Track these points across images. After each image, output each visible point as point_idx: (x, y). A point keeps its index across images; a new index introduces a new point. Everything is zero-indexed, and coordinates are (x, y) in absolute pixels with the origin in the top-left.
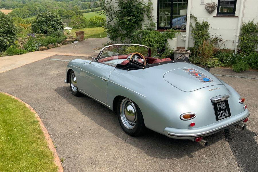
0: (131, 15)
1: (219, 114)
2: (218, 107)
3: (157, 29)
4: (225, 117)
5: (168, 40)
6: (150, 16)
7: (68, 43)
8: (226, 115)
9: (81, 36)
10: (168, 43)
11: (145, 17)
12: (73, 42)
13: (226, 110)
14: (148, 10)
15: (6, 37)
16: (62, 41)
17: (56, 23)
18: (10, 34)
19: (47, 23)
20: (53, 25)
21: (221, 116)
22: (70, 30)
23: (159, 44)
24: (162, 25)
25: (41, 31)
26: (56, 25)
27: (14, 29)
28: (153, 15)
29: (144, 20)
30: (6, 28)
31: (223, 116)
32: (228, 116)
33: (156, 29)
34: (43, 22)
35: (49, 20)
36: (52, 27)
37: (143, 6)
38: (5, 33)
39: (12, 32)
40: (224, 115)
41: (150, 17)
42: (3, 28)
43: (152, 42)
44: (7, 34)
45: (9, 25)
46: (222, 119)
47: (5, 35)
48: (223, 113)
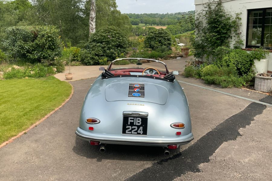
0: (214, 31)
1: (129, 128)
2: (130, 121)
3: (246, 48)
4: (136, 133)
5: (254, 62)
6: (238, 32)
7: (171, 58)
8: (139, 132)
9: (185, 52)
10: (255, 65)
11: (233, 34)
12: (176, 57)
13: (141, 128)
14: (235, 25)
15: (116, 50)
16: (164, 56)
17: (164, 39)
18: (121, 48)
19: (155, 39)
20: (160, 41)
21: (131, 131)
22: (182, 46)
23: (241, 65)
24: (254, 43)
25: (150, 46)
26: (163, 41)
27: (124, 43)
28: (241, 31)
29: (232, 37)
30: (117, 42)
31: (134, 132)
32: (141, 134)
33: (244, 47)
34: (153, 38)
35: (157, 37)
36: (159, 43)
37: (231, 21)
38: (116, 47)
39: (122, 45)
40: (136, 131)
41: (238, 34)
42: (115, 42)
43: (231, 62)
44: (117, 47)
45: (120, 40)
46: (131, 134)
47: (116, 48)
48: (135, 129)
